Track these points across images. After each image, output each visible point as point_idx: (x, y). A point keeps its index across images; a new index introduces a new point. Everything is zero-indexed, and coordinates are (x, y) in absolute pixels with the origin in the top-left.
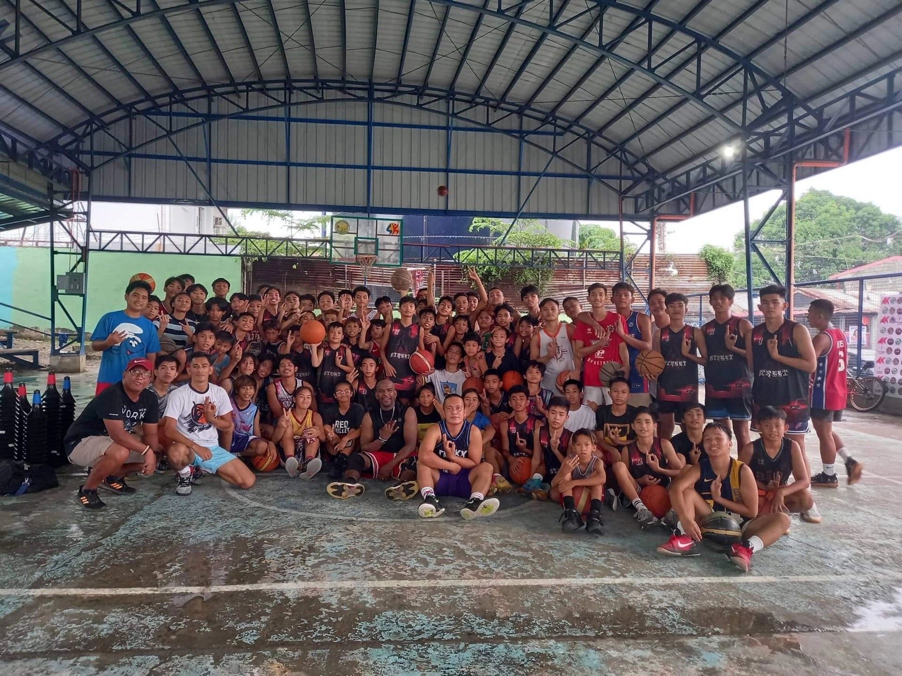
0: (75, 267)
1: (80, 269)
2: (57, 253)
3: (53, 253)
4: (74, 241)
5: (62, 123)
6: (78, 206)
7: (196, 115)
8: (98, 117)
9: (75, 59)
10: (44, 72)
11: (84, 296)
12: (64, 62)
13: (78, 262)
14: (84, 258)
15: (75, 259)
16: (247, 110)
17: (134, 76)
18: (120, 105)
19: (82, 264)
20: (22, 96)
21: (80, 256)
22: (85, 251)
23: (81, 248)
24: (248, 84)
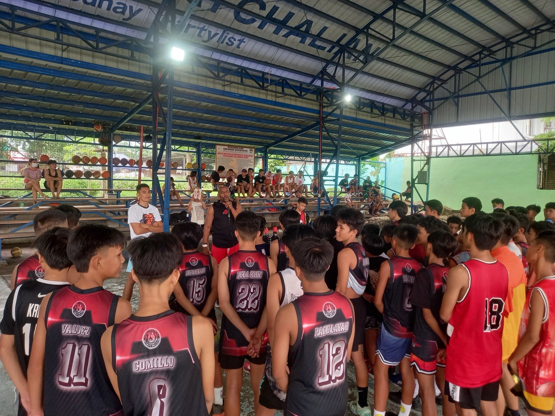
0: (423, 168)
1: (426, 169)
2: (415, 160)
3: (413, 160)
4: (423, 152)
5: (418, 86)
6: (426, 132)
7: (497, 61)
8: (438, 78)
9: (414, 50)
10: (398, 63)
11: (427, 184)
12: (407, 54)
13: (425, 165)
14: (428, 162)
15: (423, 163)
16: (535, 48)
17: (453, 48)
18: (449, 67)
19: (426, 166)
20: (391, 79)
21: (425, 162)
22: (429, 158)
23: (426, 157)
24: (537, 28)
